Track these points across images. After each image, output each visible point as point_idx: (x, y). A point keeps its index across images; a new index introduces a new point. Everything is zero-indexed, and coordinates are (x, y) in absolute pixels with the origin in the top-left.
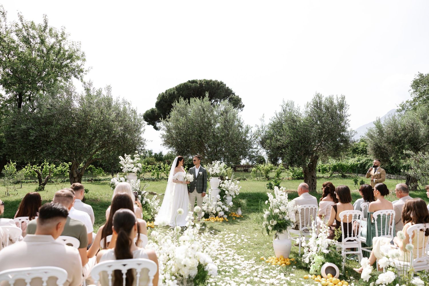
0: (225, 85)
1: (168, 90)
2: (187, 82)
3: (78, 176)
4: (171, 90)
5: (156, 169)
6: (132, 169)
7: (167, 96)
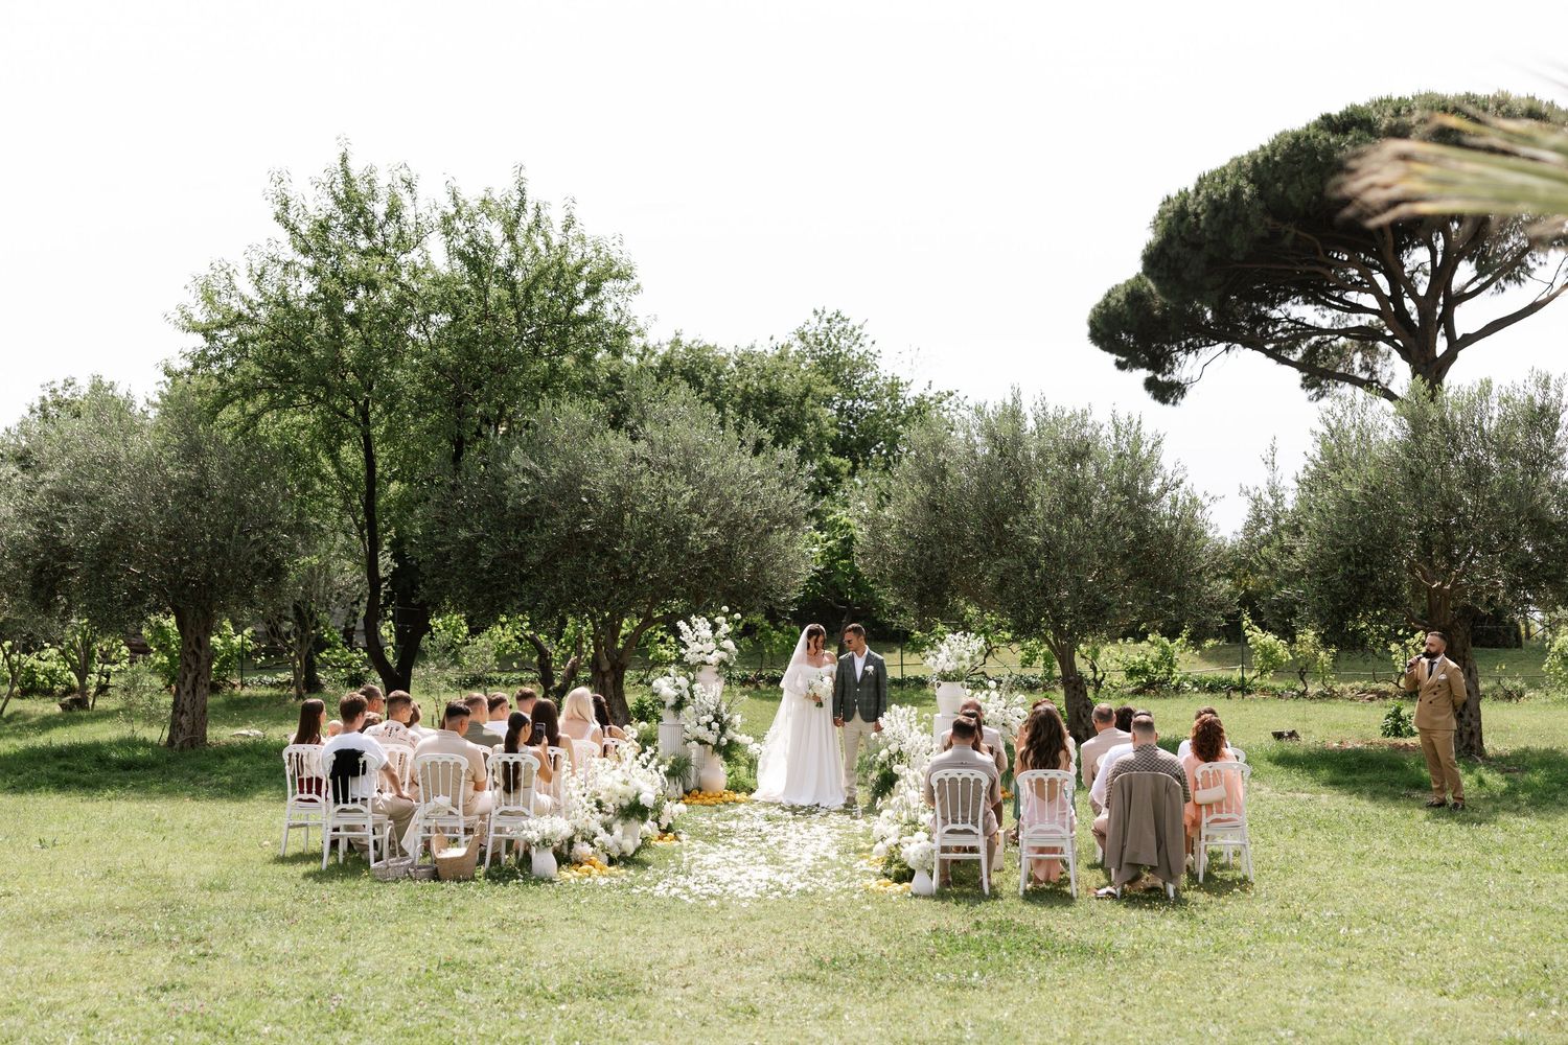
2: (1316, 125)
3: (613, 668)
6: (708, 654)
7: (1199, 210)
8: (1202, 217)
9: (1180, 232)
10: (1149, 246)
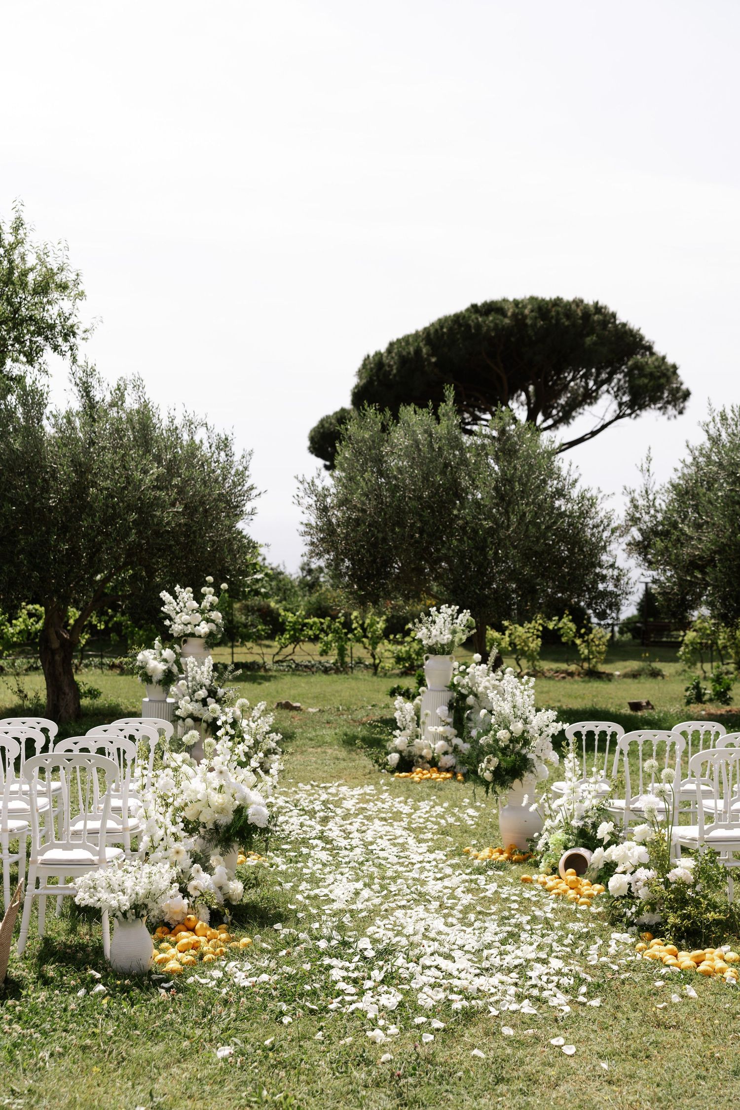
0: (614, 316)
1: (398, 340)
2: (467, 310)
4: (406, 339)
5: (336, 631)
6: (195, 626)
7: (392, 363)
8: (395, 367)
9: (378, 377)
10: (357, 387)
